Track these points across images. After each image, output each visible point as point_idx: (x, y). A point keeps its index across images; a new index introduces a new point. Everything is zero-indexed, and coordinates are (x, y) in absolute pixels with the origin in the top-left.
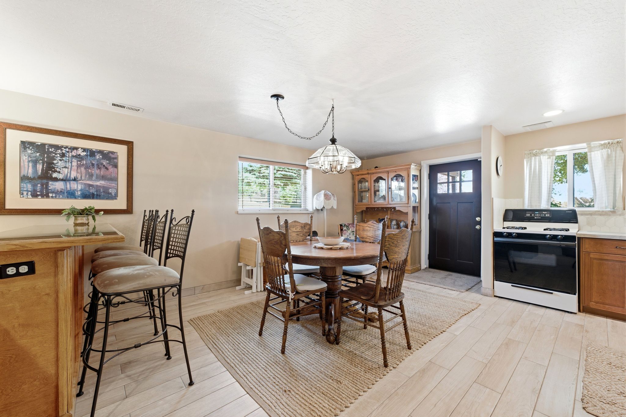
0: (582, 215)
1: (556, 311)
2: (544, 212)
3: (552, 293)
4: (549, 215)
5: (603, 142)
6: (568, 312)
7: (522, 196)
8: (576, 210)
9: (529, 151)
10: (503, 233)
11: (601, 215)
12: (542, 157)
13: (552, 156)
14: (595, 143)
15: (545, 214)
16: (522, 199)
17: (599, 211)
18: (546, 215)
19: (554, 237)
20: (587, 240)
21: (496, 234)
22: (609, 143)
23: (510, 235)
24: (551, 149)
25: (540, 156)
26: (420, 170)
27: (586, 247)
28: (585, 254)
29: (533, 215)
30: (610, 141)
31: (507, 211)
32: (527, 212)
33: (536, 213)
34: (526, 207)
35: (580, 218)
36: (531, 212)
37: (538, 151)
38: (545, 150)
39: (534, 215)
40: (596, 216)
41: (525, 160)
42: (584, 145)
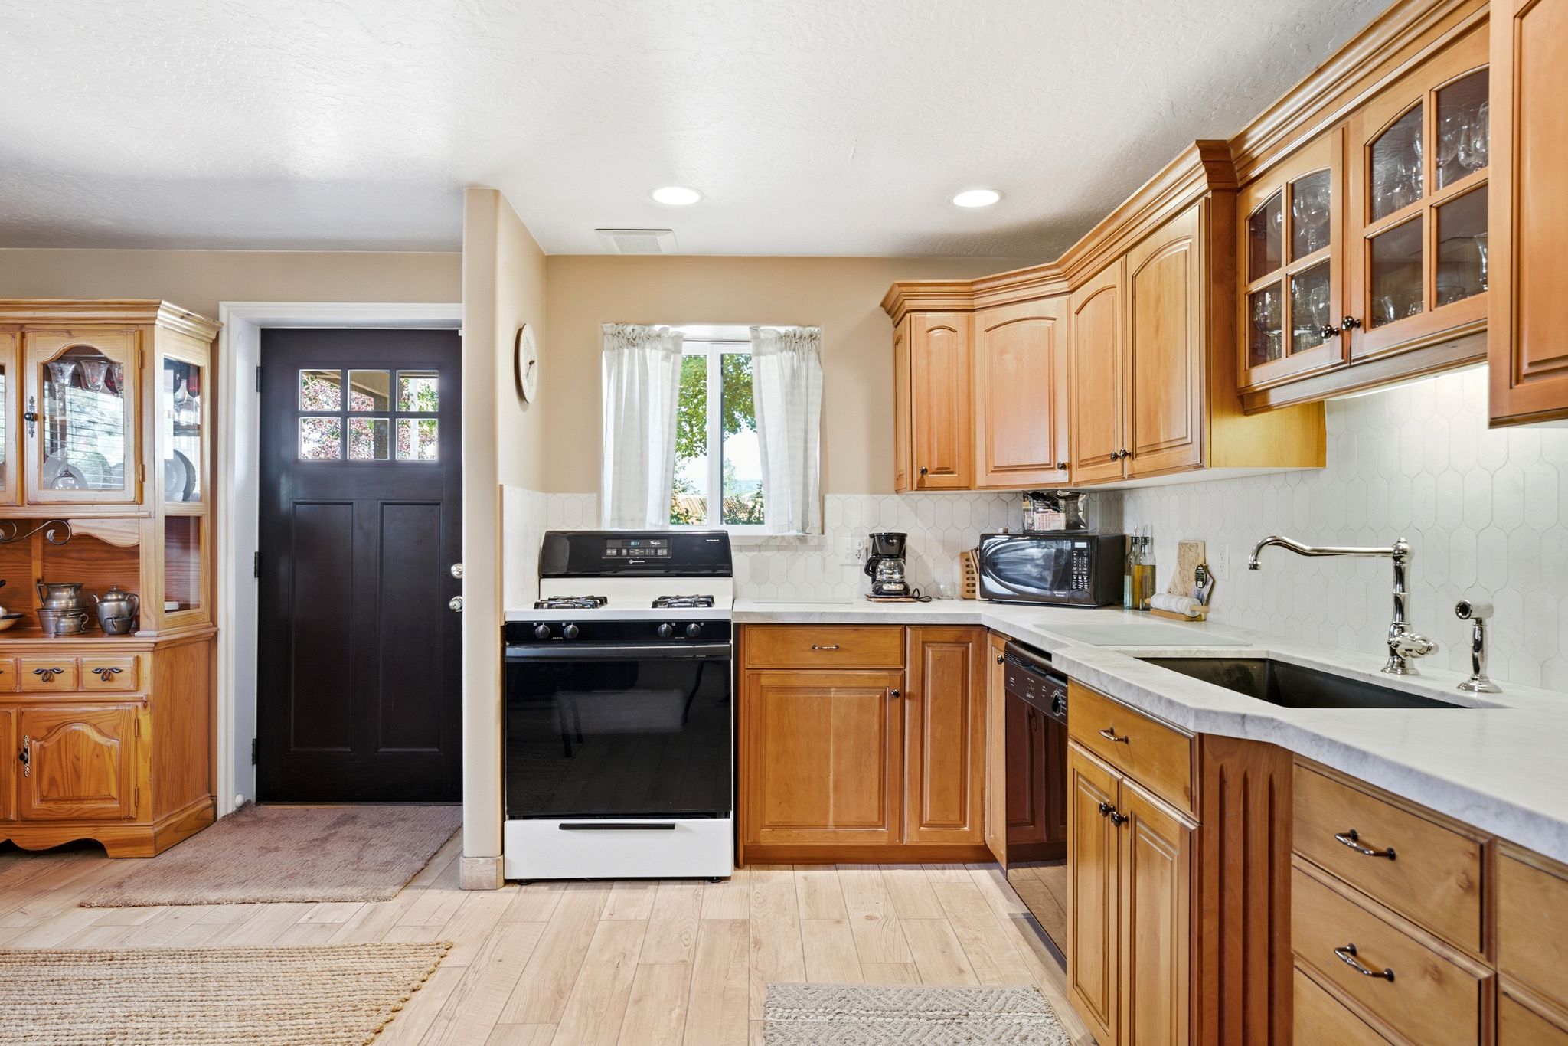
0: (741, 548)
1: (684, 886)
2: (652, 543)
3: (671, 827)
4: (665, 552)
5: (782, 330)
6: (711, 879)
7: (594, 485)
8: (730, 534)
9: (615, 326)
10: (536, 627)
11: (780, 548)
12: (648, 351)
13: (673, 352)
14: (770, 331)
15: (656, 549)
16: (595, 495)
17: (776, 537)
18: (660, 552)
19: (679, 628)
20: (755, 633)
21: (514, 633)
22: (795, 335)
23: (555, 629)
24: (673, 330)
25: (644, 348)
26: (214, 346)
27: (755, 652)
28: (749, 677)
29: (624, 552)
30: (798, 329)
31: (552, 540)
32: (610, 543)
33: (633, 544)
34: (607, 526)
35: (737, 559)
36: (619, 543)
37: (638, 328)
38: (657, 328)
39: (628, 552)
40: (768, 554)
41: (604, 353)
42: (743, 331)
